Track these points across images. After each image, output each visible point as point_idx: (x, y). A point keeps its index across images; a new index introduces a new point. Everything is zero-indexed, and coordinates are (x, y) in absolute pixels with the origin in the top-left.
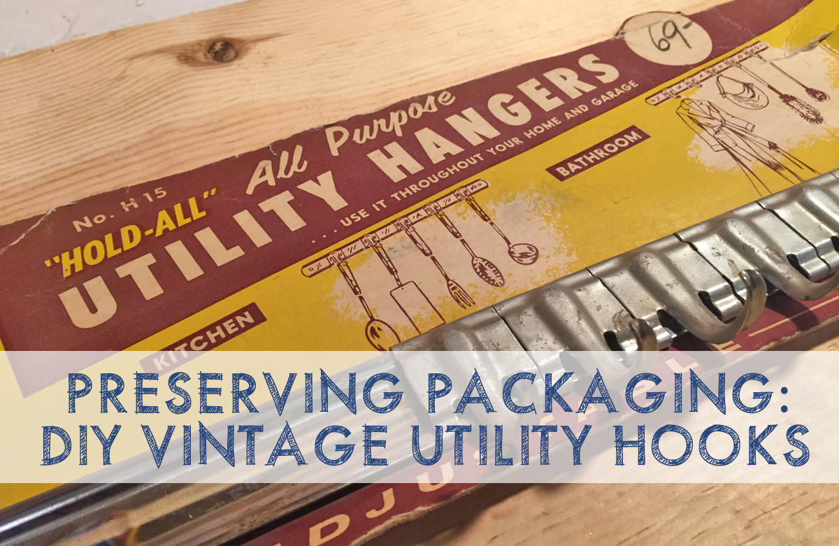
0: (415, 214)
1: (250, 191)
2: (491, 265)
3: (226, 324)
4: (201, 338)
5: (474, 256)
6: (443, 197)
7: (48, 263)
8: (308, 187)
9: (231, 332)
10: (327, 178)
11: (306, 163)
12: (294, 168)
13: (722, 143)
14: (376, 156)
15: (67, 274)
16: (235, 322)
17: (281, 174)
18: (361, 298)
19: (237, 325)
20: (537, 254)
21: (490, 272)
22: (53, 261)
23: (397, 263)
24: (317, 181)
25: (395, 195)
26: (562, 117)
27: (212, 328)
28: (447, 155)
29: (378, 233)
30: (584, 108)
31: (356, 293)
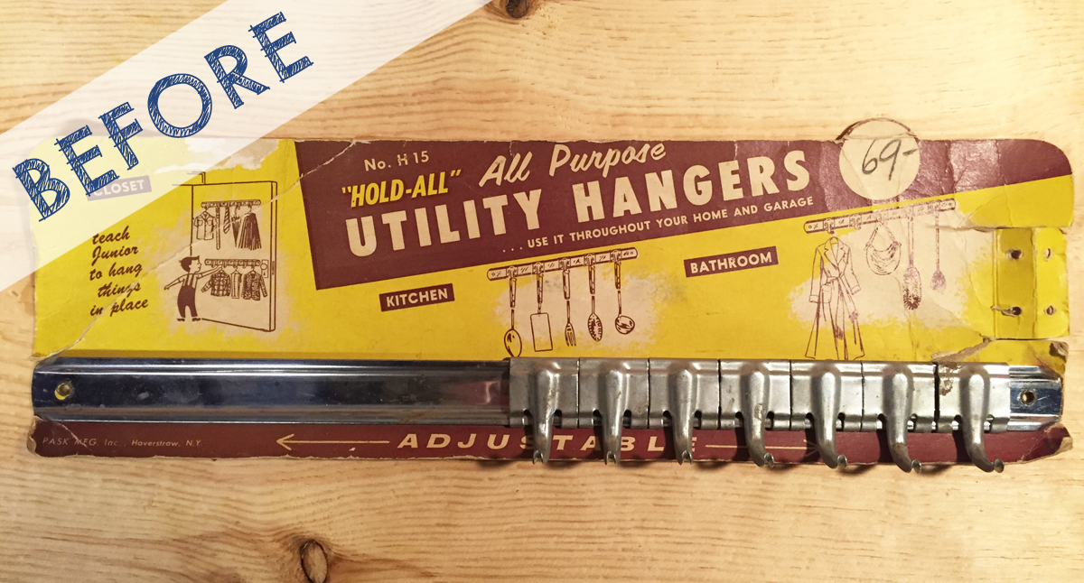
0: (576, 259)
1: (482, 184)
2: (600, 324)
3: (432, 292)
4: (415, 294)
5: (593, 313)
6: (602, 253)
7: (344, 189)
8: (520, 197)
9: (433, 299)
10: (536, 194)
11: (528, 173)
12: (518, 175)
13: (821, 296)
14: (578, 189)
15: (353, 205)
16: (437, 292)
17: (507, 177)
18: (513, 311)
19: (437, 296)
20: (632, 329)
21: (596, 328)
22: (347, 190)
23: (545, 296)
24: (528, 195)
25: (572, 234)
26: (731, 212)
27: (423, 290)
28: (627, 212)
29: (546, 264)
30: (754, 209)
31: (511, 306)
